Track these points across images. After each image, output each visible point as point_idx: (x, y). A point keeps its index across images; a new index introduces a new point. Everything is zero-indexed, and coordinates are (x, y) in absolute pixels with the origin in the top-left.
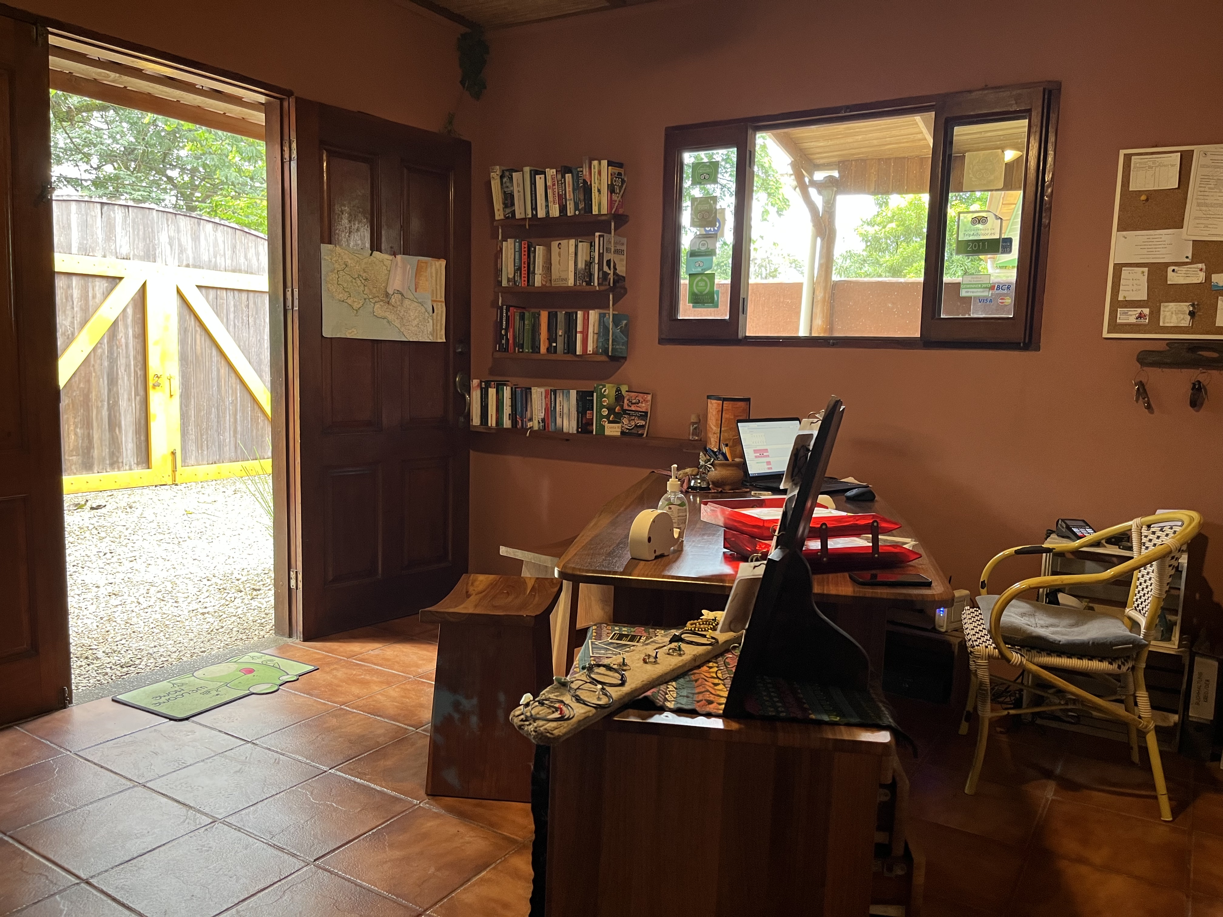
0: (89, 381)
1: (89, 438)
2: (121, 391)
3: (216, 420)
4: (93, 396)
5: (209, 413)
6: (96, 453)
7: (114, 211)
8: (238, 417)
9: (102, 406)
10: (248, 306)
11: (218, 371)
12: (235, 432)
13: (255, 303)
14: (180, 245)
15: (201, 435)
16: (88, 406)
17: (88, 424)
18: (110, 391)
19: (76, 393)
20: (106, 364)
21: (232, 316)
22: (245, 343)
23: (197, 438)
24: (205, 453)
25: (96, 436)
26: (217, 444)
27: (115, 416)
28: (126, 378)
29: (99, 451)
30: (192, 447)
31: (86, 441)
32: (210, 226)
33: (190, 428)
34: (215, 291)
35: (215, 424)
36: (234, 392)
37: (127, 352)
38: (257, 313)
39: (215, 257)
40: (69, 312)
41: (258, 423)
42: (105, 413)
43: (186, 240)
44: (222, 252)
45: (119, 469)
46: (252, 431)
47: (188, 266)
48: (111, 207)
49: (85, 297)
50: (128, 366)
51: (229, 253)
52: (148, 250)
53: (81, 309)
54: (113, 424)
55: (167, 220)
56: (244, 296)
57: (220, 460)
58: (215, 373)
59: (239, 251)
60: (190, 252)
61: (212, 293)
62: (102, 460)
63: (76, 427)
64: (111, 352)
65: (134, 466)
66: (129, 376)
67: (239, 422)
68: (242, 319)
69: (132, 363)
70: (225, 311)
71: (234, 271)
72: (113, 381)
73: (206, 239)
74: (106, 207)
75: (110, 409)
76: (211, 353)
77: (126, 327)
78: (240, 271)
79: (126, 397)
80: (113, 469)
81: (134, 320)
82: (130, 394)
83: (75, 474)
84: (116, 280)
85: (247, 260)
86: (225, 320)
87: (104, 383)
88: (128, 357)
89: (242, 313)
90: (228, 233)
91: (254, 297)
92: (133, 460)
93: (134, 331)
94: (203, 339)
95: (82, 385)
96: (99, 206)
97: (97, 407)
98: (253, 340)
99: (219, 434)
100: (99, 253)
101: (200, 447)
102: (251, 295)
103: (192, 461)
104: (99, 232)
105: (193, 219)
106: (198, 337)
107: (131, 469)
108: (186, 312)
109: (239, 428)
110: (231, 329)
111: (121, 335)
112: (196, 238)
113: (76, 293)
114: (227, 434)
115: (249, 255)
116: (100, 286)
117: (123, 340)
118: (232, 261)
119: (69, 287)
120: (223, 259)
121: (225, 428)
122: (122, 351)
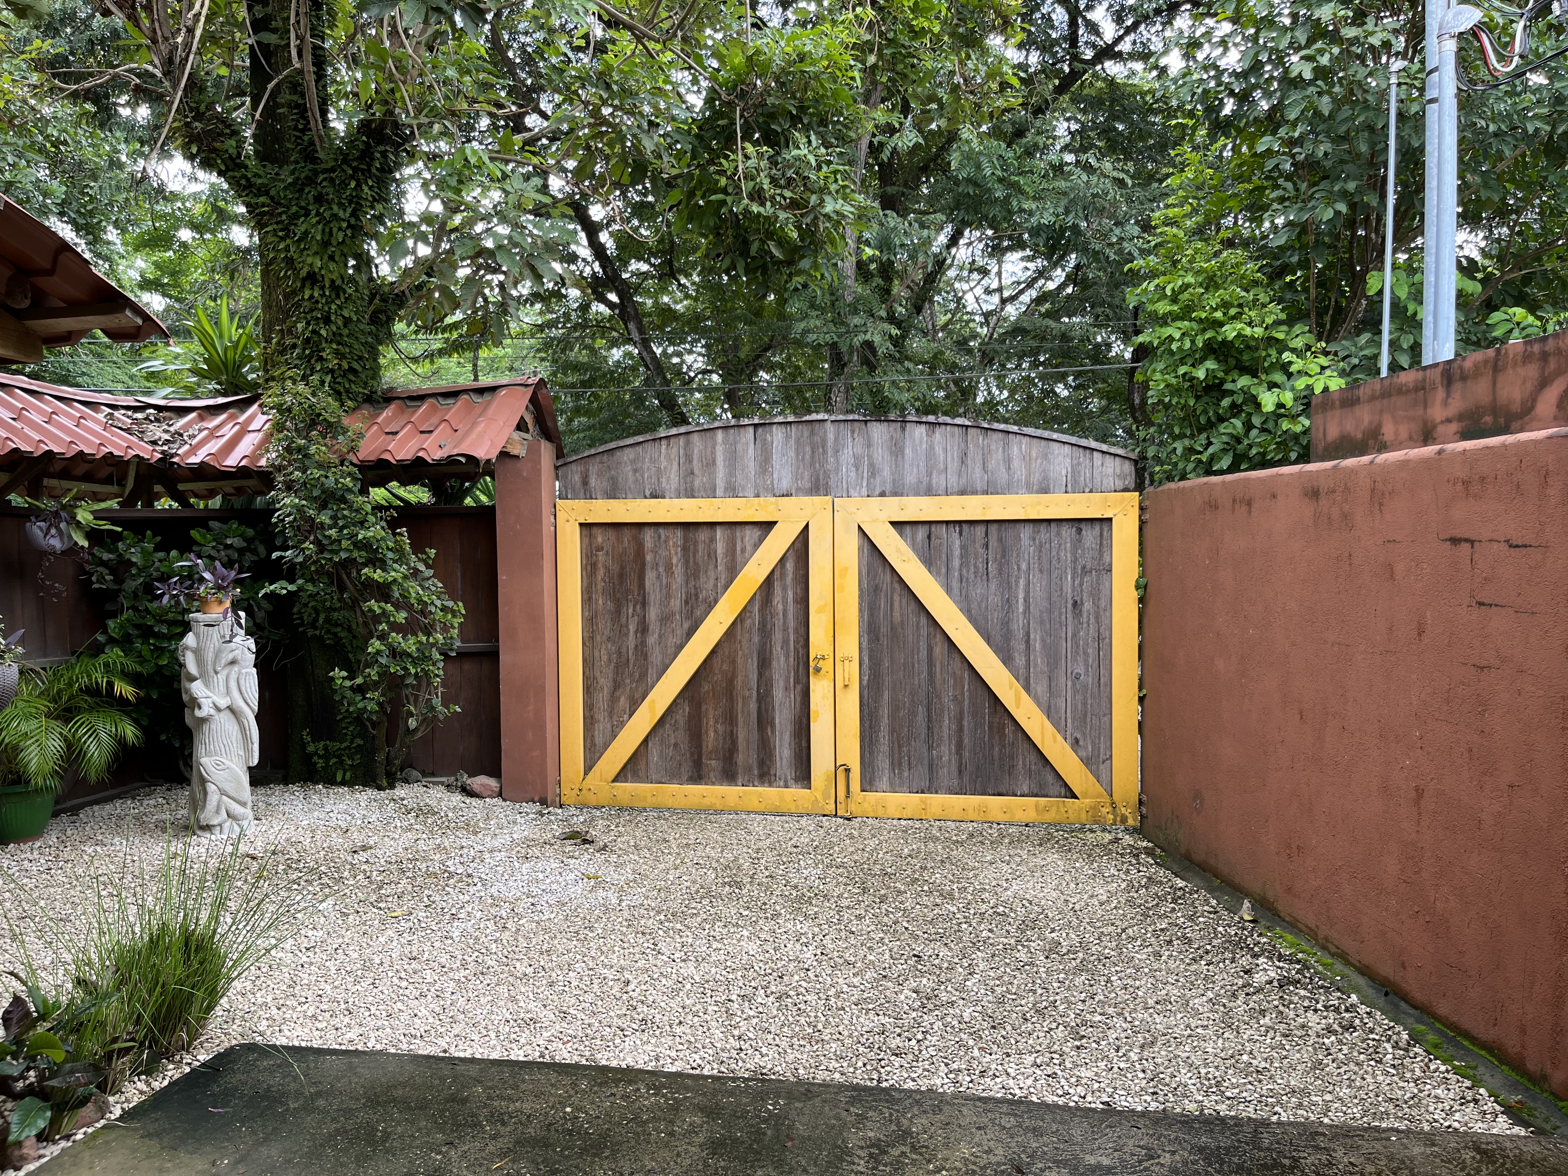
0: (734, 662)
1: (732, 737)
2: (776, 676)
3: (924, 725)
4: (739, 682)
5: (913, 713)
6: (740, 758)
7: (771, 432)
8: (965, 723)
9: (750, 696)
10: (986, 546)
11: (930, 650)
12: (960, 746)
13: (1000, 540)
14: (872, 465)
15: (900, 747)
16: (731, 695)
17: (730, 719)
18: (760, 675)
19: (718, 677)
20: (756, 639)
21: (956, 563)
22: (979, 605)
23: (892, 750)
24: (906, 774)
25: (741, 735)
26: (926, 762)
27: (767, 711)
28: (782, 659)
29: (746, 756)
30: (883, 762)
31: (729, 741)
32: (923, 429)
33: (881, 734)
34: (927, 527)
35: (923, 731)
36: (958, 682)
37: (784, 623)
38: (1003, 556)
39: (930, 475)
40: (712, 574)
41: (1003, 736)
42: (753, 706)
43: (881, 455)
44: (942, 466)
45: (770, 786)
46: (992, 747)
47: (883, 494)
48: (767, 428)
49: (731, 551)
50: (786, 642)
51: (953, 466)
52: (818, 479)
53: (727, 568)
54: (764, 720)
55: (853, 432)
56: (980, 531)
57: (931, 788)
58: (924, 653)
59: (973, 460)
60: (886, 472)
61: (921, 533)
62: (749, 770)
63: (716, 722)
64: (763, 624)
65: (791, 782)
66: (787, 656)
67: (966, 731)
68: (975, 566)
69: (792, 638)
70: (944, 556)
71: (962, 493)
72: (764, 663)
73: (915, 451)
74: (760, 430)
75: (760, 700)
76: (918, 623)
77: (784, 589)
78: (974, 492)
79: (782, 683)
80: (762, 784)
81: (795, 579)
82: (787, 680)
83: (713, 784)
84: (768, 526)
85: (986, 472)
86: (944, 570)
87: (753, 665)
88: (785, 629)
89: (976, 558)
90: (953, 436)
91: (999, 530)
92: (790, 774)
93: (795, 593)
94: (904, 601)
95: (725, 667)
96: (751, 430)
97: (744, 698)
98: (994, 599)
99: (930, 748)
100: (750, 492)
101: (896, 764)
102: (993, 528)
103: (884, 783)
104: (752, 464)
105: (894, 425)
106: (896, 598)
107: (786, 786)
108: (878, 562)
109: (966, 741)
110: (955, 584)
111: (777, 600)
112: (897, 450)
113: (720, 547)
114: (945, 749)
115: (992, 464)
116: (751, 534)
117: (780, 607)
118: (959, 475)
119: (713, 540)
120: (943, 476)
121: (941, 738)
122: (779, 622)
